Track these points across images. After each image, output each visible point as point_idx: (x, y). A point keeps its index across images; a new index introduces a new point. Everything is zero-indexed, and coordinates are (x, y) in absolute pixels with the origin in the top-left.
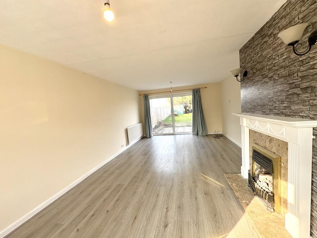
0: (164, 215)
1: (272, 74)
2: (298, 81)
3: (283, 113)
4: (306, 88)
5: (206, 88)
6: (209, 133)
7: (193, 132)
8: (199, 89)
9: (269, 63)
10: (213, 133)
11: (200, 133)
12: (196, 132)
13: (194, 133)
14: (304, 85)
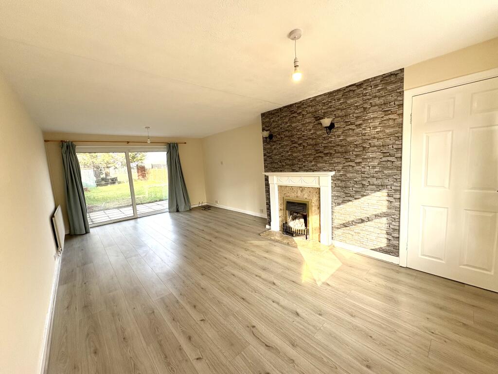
0: (261, 280)
1: (301, 142)
2: (321, 149)
3: (311, 169)
4: (327, 153)
5: (185, 143)
6: (192, 207)
7: (169, 208)
8: (177, 144)
9: (298, 133)
10: (197, 206)
11: (182, 208)
12: (175, 208)
13: (171, 210)
14: (326, 152)
